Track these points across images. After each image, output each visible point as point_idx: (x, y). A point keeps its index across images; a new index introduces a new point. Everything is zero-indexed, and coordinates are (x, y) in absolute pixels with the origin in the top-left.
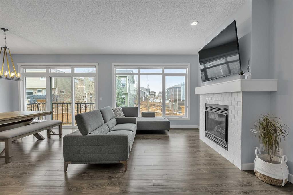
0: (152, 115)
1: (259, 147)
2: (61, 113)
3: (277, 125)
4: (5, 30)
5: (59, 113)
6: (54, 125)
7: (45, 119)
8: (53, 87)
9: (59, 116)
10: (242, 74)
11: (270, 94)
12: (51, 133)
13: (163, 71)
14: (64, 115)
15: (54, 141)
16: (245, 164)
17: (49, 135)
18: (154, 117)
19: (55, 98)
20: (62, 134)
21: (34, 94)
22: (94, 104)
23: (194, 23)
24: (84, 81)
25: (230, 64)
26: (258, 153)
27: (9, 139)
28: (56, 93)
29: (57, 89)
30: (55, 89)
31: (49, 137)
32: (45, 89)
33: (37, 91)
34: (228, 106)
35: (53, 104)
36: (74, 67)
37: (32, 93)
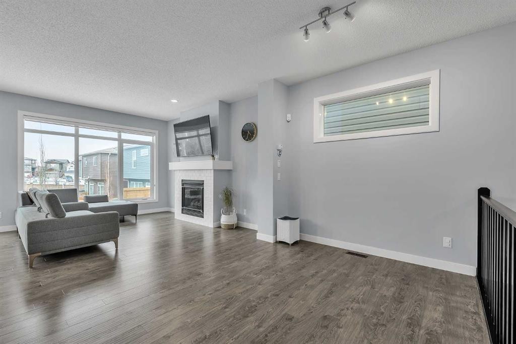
0: (105, 199)
1: (223, 208)
3: (232, 191)
10: (213, 156)
11: (229, 171)
13: (120, 136)
16: (215, 223)
18: (108, 201)
23: (175, 101)
25: (201, 138)
26: (223, 213)
34: (203, 181)
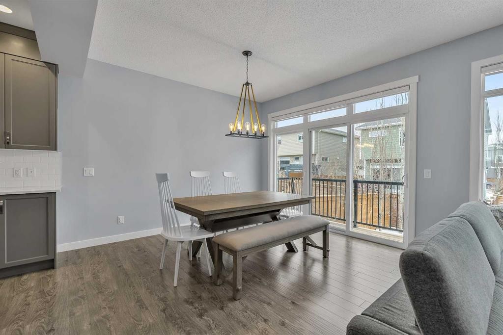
2: (325, 195)
4: (247, 53)
5: (321, 196)
6: (314, 230)
7: (300, 210)
8: (313, 152)
9: (321, 200)
12: (309, 243)
14: (330, 199)
15: (314, 260)
17: (305, 245)
19: (315, 169)
20: (328, 251)
21: (291, 163)
22: (401, 184)
24: (360, 140)
27: (237, 254)
28: (316, 161)
29: (317, 155)
30: (315, 154)
31: (305, 250)
32: (302, 155)
33: (293, 159)
35: (313, 179)
36: (352, 101)
37: (287, 162)
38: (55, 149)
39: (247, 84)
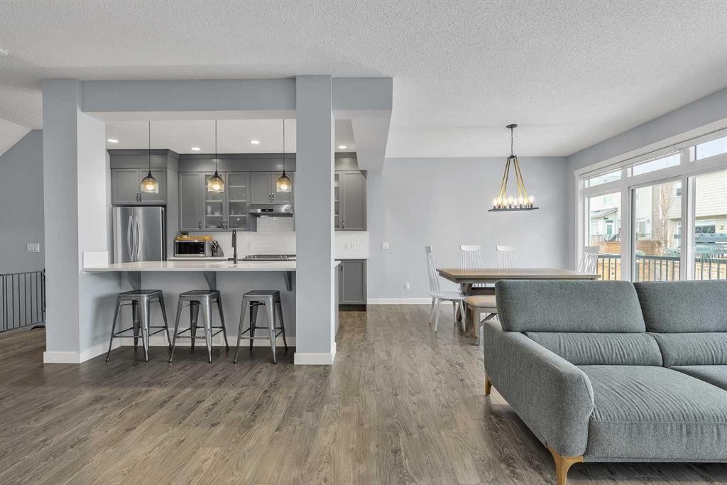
4: (511, 127)
38: (365, 230)
39: (512, 157)
